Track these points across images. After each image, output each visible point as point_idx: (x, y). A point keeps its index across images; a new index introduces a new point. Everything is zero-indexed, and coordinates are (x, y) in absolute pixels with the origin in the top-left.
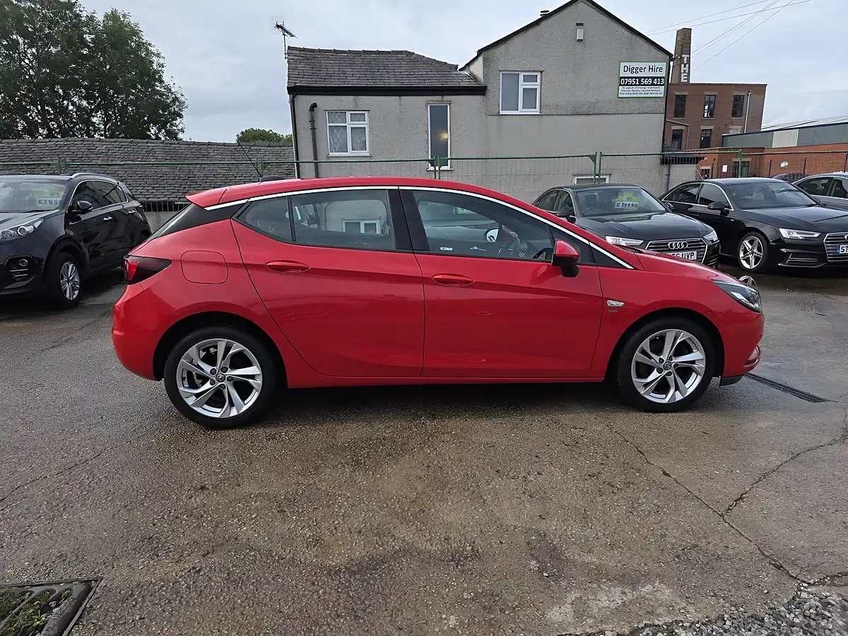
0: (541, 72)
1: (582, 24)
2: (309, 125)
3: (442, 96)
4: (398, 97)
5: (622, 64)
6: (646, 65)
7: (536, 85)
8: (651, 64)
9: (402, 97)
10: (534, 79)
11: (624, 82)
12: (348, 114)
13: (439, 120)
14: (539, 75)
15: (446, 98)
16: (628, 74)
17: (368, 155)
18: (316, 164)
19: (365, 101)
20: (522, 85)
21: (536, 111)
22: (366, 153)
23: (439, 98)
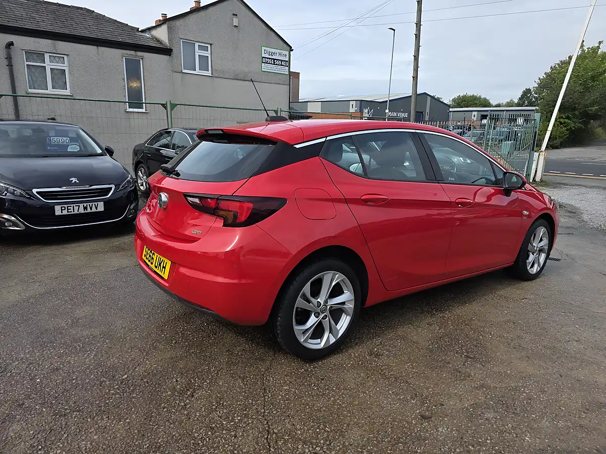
0: (211, 45)
1: (236, 15)
2: (5, 62)
3: (136, 51)
4: (95, 47)
5: (263, 48)
6: (277, 51)
7: (207, 54)
8: (280, 51)
9: (99, 47)
10: (206, 49)
11: (264, 60)
12: (47, 56)
13: (133, 71)
14: (209, 46)
15: (140, 54)
16: (267, 56)
17: (69, 94)
18: (15, 98)
19: (62, 46)
20: (198, 52)
21: (209, 73)
22: (67, 92)
23: (133, 52)
